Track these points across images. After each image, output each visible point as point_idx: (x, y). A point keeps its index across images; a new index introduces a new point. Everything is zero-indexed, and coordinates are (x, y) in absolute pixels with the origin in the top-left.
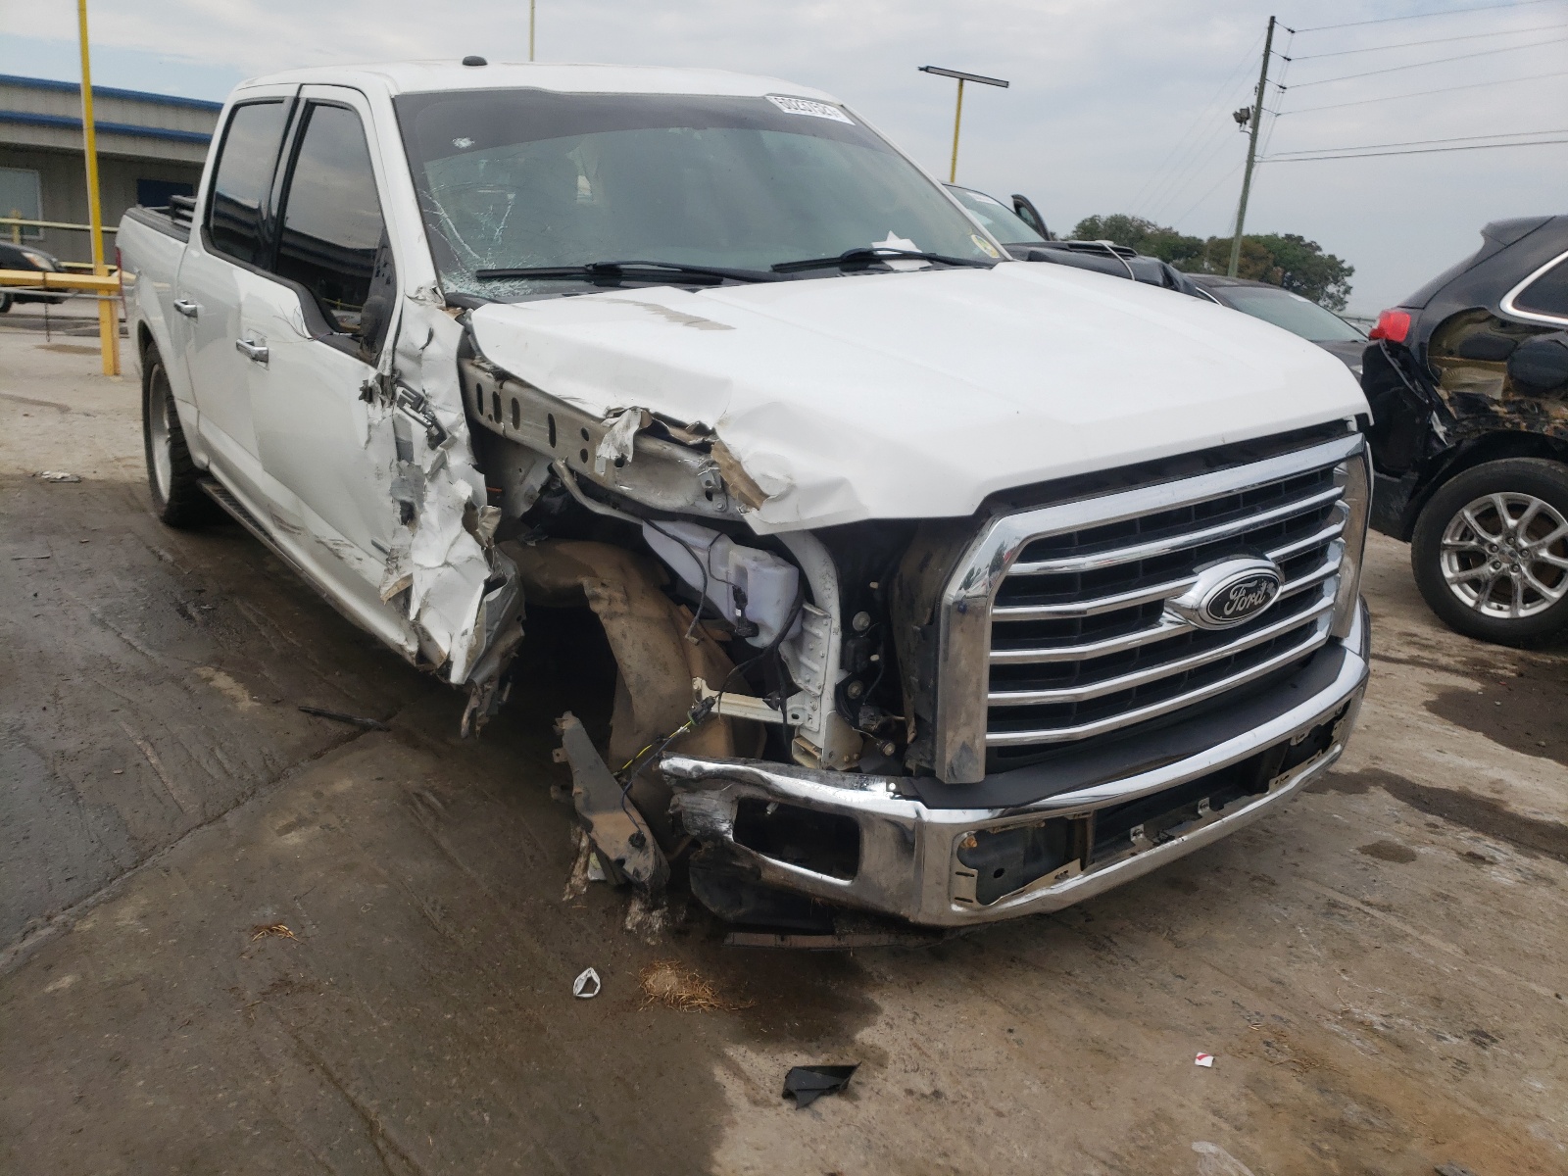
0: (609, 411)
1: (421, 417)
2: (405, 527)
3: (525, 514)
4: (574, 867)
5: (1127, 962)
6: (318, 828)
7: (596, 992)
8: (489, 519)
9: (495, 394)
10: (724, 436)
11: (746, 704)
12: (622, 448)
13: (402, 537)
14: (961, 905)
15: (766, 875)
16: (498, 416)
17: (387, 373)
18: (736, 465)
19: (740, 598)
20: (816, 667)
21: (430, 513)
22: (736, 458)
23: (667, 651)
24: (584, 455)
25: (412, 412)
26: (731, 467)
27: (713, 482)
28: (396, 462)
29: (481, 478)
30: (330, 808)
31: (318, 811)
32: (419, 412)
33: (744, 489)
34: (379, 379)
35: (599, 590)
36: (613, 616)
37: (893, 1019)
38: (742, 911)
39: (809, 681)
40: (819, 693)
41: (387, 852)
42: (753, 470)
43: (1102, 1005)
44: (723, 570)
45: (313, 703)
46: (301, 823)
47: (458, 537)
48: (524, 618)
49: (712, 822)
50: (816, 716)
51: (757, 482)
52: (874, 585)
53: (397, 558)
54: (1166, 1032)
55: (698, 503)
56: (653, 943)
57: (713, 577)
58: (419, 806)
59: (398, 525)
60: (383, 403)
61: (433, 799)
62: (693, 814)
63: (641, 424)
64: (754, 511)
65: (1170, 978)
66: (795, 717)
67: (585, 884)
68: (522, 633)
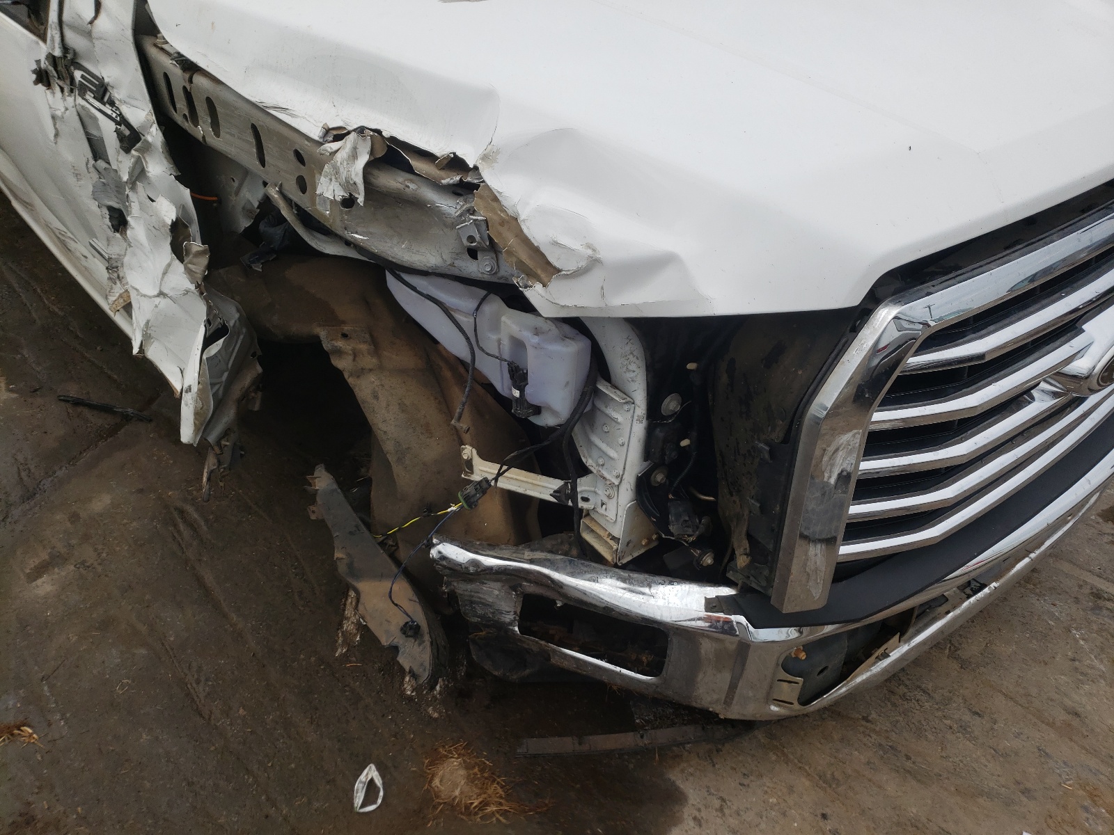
0: (327, 131)
1: (108, 109)
2: (118, 235)
3: (246, 229)
4: (345, 605)
5: (919, 694)
6: (72, 567)
7: (379, 801)
8: (195, 260)
9: (184, 88)
10: (493, 178)
11: (525, 479)
12: (348, 185)
13: (115, 247)
14: (779, 706)
15: (555, 660)
16: (193, 116)
17: (58, 53)
18: (512, 222)
19: (519, 376)
20: (612, 453)
21: (137, 228)
22: (510, 212)
23: (428, 409)
24: (302, 185)
25: (97, 104)
26: (503, 223)
27: (477, 237)
28: (92, 162)
29: (187, 192)
30: (86, 538)
31: (74, 542)
32: (104, 104)
33: (524, 256)
34: (51, 60)
35: (340, 344)
36: (360, 373)
37: (699, 810)
38: (527, 672)
39: (603, 465)
40: (617, 483)
41: (147, 597)
42: (537, 232)
43: (909, 764)
44: (494, 337)
45: (73, 391)
46: (55, 560)
47: (169, 265)
48: (259, 353)
49: (493, 613)
50: (611, 505)
51: (543, 249)
52: (691, 366)
53: (117, 267)
54: (981, 800)
55: (458, 263)
56: (436, 715)
57: (483, 350)
58: (182, 527)
59: (110, 233)
60: (62, 90)
61: (195, 515)
62: (472, 602)
63: (372, 153)
64: (538, 287)
65: (967, 717)
66: (585, 500)
67: (357, 630)
68: (259, 369)
